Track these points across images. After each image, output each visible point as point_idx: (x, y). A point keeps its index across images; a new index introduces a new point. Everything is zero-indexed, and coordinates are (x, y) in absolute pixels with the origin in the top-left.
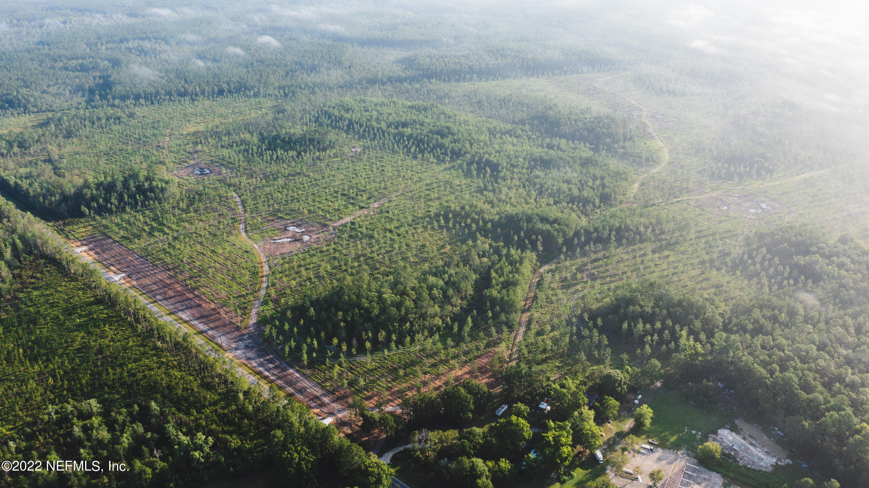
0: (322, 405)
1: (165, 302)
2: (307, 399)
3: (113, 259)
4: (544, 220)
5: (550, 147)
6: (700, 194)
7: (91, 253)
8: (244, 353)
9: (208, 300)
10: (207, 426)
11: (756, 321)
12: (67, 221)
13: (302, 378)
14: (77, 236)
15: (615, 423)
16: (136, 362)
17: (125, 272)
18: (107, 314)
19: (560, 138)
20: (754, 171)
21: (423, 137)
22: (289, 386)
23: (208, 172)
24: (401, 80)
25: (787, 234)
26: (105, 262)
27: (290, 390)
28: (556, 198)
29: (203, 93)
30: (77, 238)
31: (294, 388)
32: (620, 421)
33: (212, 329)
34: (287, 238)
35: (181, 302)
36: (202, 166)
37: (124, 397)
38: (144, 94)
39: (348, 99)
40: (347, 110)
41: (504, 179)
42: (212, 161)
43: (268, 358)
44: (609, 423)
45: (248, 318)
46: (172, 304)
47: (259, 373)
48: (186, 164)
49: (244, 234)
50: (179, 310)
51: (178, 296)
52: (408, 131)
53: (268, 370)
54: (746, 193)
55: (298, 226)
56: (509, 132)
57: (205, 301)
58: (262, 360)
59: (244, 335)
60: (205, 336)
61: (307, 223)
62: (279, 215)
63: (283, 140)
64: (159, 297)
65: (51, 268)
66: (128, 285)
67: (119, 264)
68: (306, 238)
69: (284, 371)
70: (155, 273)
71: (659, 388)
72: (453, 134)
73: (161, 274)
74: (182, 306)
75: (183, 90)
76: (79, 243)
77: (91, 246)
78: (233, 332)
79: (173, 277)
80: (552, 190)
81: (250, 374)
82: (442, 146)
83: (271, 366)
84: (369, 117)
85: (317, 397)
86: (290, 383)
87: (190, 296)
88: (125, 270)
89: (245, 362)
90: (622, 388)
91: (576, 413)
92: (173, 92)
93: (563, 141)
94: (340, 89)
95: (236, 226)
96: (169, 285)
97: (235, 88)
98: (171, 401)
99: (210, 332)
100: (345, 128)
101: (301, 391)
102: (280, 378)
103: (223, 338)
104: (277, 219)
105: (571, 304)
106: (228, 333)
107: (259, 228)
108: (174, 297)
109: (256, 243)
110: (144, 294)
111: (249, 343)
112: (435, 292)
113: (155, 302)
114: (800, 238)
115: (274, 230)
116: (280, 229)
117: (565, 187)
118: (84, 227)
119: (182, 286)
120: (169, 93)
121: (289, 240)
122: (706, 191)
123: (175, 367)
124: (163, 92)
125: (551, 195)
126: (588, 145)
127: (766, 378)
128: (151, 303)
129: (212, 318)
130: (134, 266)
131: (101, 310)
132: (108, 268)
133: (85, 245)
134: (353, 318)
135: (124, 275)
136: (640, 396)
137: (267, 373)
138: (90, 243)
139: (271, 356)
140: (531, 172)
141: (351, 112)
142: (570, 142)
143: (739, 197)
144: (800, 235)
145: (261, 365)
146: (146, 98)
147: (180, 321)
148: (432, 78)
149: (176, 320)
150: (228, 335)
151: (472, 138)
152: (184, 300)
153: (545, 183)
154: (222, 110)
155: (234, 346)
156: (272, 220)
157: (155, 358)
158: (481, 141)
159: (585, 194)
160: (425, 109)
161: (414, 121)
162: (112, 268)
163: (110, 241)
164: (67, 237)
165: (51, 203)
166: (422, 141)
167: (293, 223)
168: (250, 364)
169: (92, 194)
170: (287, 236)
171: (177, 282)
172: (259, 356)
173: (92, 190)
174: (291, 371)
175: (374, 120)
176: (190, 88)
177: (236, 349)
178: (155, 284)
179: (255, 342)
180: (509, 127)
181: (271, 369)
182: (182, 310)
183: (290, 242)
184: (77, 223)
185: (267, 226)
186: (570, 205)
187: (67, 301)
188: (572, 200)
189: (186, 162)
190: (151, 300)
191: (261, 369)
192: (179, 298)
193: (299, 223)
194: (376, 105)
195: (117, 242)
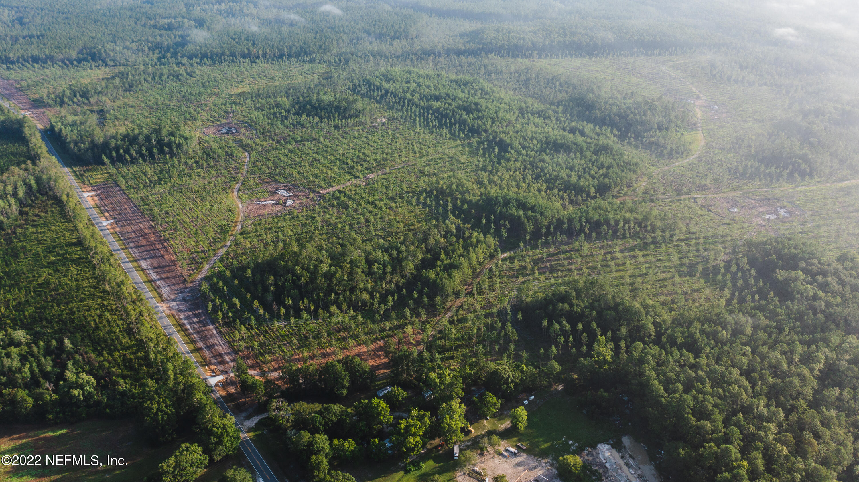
0: (222, 362)
1: (135, 250)
2: (211, 356)
3: (111, 206)
4: (521, 205)
5: (572, 131)
6: (715, 193)
7: (96, 198)
8: (178, 305)
9: (172, 252)
10: (109, 368)
11: (691, 336)
12: (90, 167)
13: (217, 335)
14: (91, 182)
15: (492, 420)
16: (81, 302)
17: (115, 218)
18: (80, 255)
19: (588, 122)
20: (785, 173)
21: (448, 111)
22: (202, 341)
23: (234, 131)
24: (459, 53)
25: (780, 245)
26: (103, 208)
27: (201, 344)
28: (551, 184)
29: (264, 56)
30: (91, 184)
31: (206, 344)
32: (499, 420)
33: (162, 279)
34: (273, 200)
35: (148, 251)
36: (231, 125)
37: (55, 332)
38: (211, 53)
39: (397, 70)
40: (388, 80)
41: (508, 160)
42: (242, 121)
43: (196, 312)
44: (487, 419)
45: (198, 273)
46: (140, 253)
47: (182, 326)
48: (218, 123)
49: (235, 193)
50: (143, 259)
51: (149, 245)
52: (436, 105)
53: (190, 324)
54: (768, 196)
55: (289, 190)
56: (539, 114)
57: (169, 252)
58: (191, 313)
59: (187, 288)
60: (152, 285)
61: (298, 187)
62: (277, 178)
63: (312, 107)
64: (132, 245)
65: (55, 209)
66: (112, 231)
67: (113, 211)
68: (290, 202)
69: (204, 326)
70: (140, 222)
71: (559, 392)
72: (479, 111)
73: (145, 224)
74: (147, 255)
75: (246, 52)
76: (90, 189)
77: (99, 192)
78: (178, 284)
79: (153, 227)
80: (550, 175)
81: (173, 325)
82: (463, 122)
83: (196, 320)
84: (406, 89)
85: (220, 355)
86: (204, 339)
87: (158, 246)
88: (116, 216)
89: (175, 314)
90: (508, 387)
91: (444, 405)
92: (237, 54)
93: (590, 126)
94: (395, 59)
95: (232, 185)
96: (146, 234)
97: (295, 53)
98: (92, 341)
99: (159, 282)
100: (378, 98)
101: (210, 347)
102: (197, 332)
103: (167, 289)
104: (273, 181)
105: (513, 295)
106: (174, 285)
107: (251, 189)
108: (144, 246)
109: (242, 203)
110: (121, 240)
111: (188, 296)
112: (375, 267)
113: (126, 249)
114: (793, 250)
115: (264, 192)
116: (270, 191)
117: (564, 174)
118: (102, 174)
119: (157, 236)
120: (233, 55)
121: (274, 202)
122: (724, 190)
123: (112, 310)
124: (228, 53)
125: (547, 181)
126: (615, 132)
127: (662, 397)
128: (122, 249)
129: (167, 269)
130: (125, 214)
131: (77, 251)
132: (102, 213)
133: (95, 190)
134: (284, 284)
135: (112, 221)
136: (532, 398)
137: (188, 326)
138: (99, 189)
139: (200, 311)
140: (540, 155)
141: (391, 82)
142: (597, 128)
143: (758, 200)
144: (796, 248)
145: (187, 318)
146: (212, 58)
147: (139, 269)
148: (491, 53)
149: (135, 267)
150: (173, 287)
151: (497, 116)
152: (152, 250)
153: (546, 168)
154: (275, 73)
155: (172, 297)
156: (268, 182)
157: (99, 300)
158: (504, 120)
159: (582, 182)
160: (466, 84)
161: (448, 95)
162: (107, 214)
163: (118, 188)
164: (83, 183)
165: (80, 150)
166: (446, 116)
167: (285, 186)
168: (178, 315)
169: (116, 144)
170: (273, 198)
171: (154, 233)
172: (190, 310)
173: (117, 141)
174: (211, 327)
175: (410, 91)
176: (254, 51)
177: (173, 300)
178: (134, 232)
179: (193, 296)
180: (541, 107)
181: (194, 323)
182: (145, 259)
183: (273, 204)
184: (98, 170)
185: (261, 188)
186: (561, 193)
187: (53, 240)
188: (567, 187)
189: (219, 121)
190: (124, 247)
191: (185, 322)
192: (148, 248)
193: (291, 187)
194: (420, 76)
195: (122, 190)
